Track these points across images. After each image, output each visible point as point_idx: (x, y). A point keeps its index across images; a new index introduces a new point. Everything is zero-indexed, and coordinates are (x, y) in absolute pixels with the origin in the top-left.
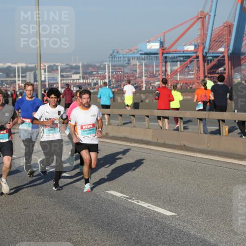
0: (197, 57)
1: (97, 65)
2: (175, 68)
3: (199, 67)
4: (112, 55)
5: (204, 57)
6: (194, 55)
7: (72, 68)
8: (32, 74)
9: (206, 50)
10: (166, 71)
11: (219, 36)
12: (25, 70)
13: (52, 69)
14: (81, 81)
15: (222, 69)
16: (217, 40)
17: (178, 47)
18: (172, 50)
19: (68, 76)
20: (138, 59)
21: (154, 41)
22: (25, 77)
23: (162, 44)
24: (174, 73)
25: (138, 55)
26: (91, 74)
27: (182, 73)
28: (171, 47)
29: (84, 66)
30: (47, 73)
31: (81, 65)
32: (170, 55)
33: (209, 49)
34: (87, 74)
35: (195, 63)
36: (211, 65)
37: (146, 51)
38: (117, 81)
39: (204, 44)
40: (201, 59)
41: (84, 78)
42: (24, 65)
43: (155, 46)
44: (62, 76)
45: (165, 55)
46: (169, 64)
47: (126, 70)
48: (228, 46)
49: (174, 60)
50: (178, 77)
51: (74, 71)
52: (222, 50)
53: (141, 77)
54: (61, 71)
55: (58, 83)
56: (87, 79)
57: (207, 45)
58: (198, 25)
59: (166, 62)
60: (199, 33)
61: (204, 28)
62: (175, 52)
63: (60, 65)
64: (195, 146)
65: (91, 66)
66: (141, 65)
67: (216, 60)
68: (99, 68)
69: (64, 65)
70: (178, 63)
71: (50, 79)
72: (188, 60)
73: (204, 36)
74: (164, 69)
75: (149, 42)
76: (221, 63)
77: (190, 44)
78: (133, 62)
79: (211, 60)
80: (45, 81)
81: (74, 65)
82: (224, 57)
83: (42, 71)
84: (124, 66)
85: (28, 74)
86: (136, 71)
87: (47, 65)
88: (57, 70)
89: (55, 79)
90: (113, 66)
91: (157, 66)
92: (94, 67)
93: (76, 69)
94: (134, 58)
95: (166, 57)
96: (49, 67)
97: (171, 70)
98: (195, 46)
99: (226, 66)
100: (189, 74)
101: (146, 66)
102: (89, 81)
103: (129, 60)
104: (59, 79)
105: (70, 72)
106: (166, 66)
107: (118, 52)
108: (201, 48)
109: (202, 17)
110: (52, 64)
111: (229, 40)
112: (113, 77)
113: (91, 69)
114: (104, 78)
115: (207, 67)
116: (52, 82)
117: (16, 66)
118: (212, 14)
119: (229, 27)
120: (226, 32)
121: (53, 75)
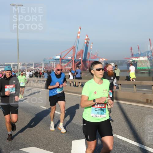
0: (72, 61)
1: (39, 63)
2: (65, 64)
3: (73, 64)
4: (44, 60)
5: (75, 61)
6: (71, 60)
7: (30, 64)
8: (17, 66)
9: (75, 59)
10: (62, 65)
11: (79, 54)
12: (14, 65)
13: (24, 65)
14: (34, 69)
15: (80, 65)
16: (79, 56)
18: (64, 58)
19: (29, 67)
20: (53, 61)
22: (14, 67)
23: (61, 56)
24: (65, 66)
25: (53, 60)
26: (37, 66)
28: (64, 57)
29: (34, 64)
31: (33, 63)
32: (63, 60)
34: (35, 66)
35: (71, 63)
36: (77, 63)
37: (55, 59)
38: (46, 69)
39: (74, 56)
40: (73, 61)
41: (34, 68)
42: (14, 63)
43: (58, 57)
44: (27, 67)
45: (62, 60)
46: (63, 63)
47: (49, 65)
48: (82, 57)
49: (65, 62)
50: (66, 67)
51: (31, 65)
52: (80, 58)
53: (54, 67)
56: (36, 68)
58: (72, 50)
59: (62, 62)
60: (73, 53)
61: (74, 51)
62: (65, 59)
63: (26, 64)
65: (37, 64)
66: (54, 63)
67: (78, 62)
69: (28, 63)
70: (66, 63)
72: (70, 62)
73: (74, 54)
74: (61, 65)
76: (80, 63)
77: (70, 57)
78: (51, 62)
79: (77, 62)
80: (21, 69)
81: (31, 63)
82: (81, 61)
84: (48, 64)
85: (15, 66)
86: (52, 65)
87: (22, 63)
88: (25, 65)
90: (44, 64)
92: (38, 64)
93: (32, 65)
94: (51, 61)
95: (62, 61)
96: (23, 64)
99: (82, 64)
100: (70, 66)
101: (55, 64)
102: (36, 69)
103: (50, 62)
104: (26, 68)
105: (30, 66)
106: (62, 64)
107: (46, 59)
108: (73, 58)
109: (74, 48)
110: (24, 63)
111: (82, 55)
112: (44, 67)
113: (37, 65)
114: (41, 68)
115: (75, 64)
116: (24, 69)
117: (11, 64)
118: (77, 47)
119: (82, 51)
120: (81, 53)
121: (24, 67)
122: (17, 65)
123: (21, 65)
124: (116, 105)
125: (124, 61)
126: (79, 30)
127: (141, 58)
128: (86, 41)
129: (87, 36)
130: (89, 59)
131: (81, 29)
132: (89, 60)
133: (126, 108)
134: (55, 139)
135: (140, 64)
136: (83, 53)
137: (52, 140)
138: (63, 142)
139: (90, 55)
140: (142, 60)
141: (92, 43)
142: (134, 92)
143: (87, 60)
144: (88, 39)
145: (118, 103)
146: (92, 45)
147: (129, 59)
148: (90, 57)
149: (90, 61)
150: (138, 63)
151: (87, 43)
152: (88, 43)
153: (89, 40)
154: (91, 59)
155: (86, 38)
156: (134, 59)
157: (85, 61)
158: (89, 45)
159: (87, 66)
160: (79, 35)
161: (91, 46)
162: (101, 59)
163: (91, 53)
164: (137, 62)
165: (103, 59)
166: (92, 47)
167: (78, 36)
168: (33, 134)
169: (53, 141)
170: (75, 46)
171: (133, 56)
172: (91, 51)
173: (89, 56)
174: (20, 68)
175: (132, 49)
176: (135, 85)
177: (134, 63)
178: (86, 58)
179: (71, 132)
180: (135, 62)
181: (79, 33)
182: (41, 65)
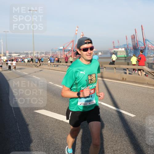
5: (73, 51)
6: (71, 50)
7: (42, 53)
10: (64, 54)
12: (31, 53)
13: (37, 53)
20: (58, 51)
22: (31, 55)
23: (64, 47)
25: (58, 50)
26: (47, 54)
27: (68, 54)
29: (45, 52)
34: (46, 54)
35: (71, 52)
37: (60, 49)
39: (73, 47)
43: (62, 48)
44: (40, 55)
45: (64, 50)
49: (66, 51)
53: (59, 55)
57: (74, 48)
58: (72, 43)
61: (73, 44)
62: (67, 49)
66: (59, 52)
68: (49, 53)
69: (40, 52)
71: (37, 55)
78: (57, 51)
83: (35, 54)
84: (54, 52)
89: (38, 55)
93: (43, 53)
98: (71, 48)
101: (60, 52)
107: (53, 49)
109: (73, 41)
112: (52, 55)
113: (47, 53)
114: (50, 55)
115: (74, 53)
117: (29, 52)
118: (75, 41)
121: (38, 54)
122: (33, 53)
123: (36, 53)
124: (102, 82)
125: (108, 51)
126: (77, 29)
127: (120, 49)
129: (83, 33)
131: (78, 28)
133: (108, 84)
140: (121, 51)
142: (114, 73)
144: (83, 35)
145: (103, 81)
147: (112, 50)
150: (118, 53)
155: (82, 34)
156: (115, 50)
160: (77, 32)
164: (117, 52)
171: (114, 47)
174: (35, 55)
175: (113, 43)
176: (115, 68)
180: (116, 52)
181: (77, 30)
182: (50, 53)
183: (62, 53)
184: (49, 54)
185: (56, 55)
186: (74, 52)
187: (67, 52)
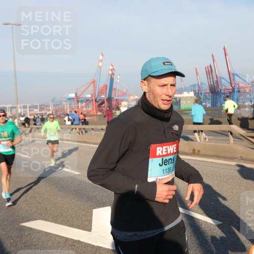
0: (92, 100)
1: (46, 104)
2: (82, 105)
3: (93, 105)
4: (53, 100)
5: (96, 100)
6: (91, 99)
8: (15, 110)
9: (96, 97)
10: (78, 107)
11: (102, 90)
12: (11, 108)
13: (25, 107)
14: (39, 112)
16: (101, 92)
17: (83, 96)
18: (81, 97)
20: (66, 101)
21: (73, 93)
23: (76, 94)
24: (82, 107)
25: (65, 99)
26: (43, 109)
27: (86, 107)
28: (80, 95)
29: (40, 106)
30: (22, 110)
31: (38, 105)
32: (80, 99)
33: (98, 96)
34: (41, 109)
35: (91, 103)
36: (99, 103)
37: (69, 98)
40: (94, 101)
41: (40, 111)
43: (73, 95)
44: (30, 110)
45: (77, 99)
46: (80, 103)
47: (60, 107)
48: (106, 95)
49: (82, 102)
50: (84, 109)
52: (103, 96)
53: (67, 109)
54: (30, 108)
55: (27, 114)
56: (41, 111)
57: (97, 94)
58: (92, 85)
59: (78, 102)
60: (92, 89)
61: (94, 87)
62: (82, 98)
63: (28, 105)
64: (90, 141)
65: (43, 105)
66: (67, 104)
67: (101, 101)
68: (47, 106)
69: (30, 105)
70: (84, 103)
71: (24, 112)
72: (88, 102)
73: (95, 90)
75: (70, 93)
76: (103, 103)
77: (89, 94)
78: (63, 103)
79: (99, 101)
80: (21, 113)
81: (35, 105)
82: (104, 100)
83: (19, 109)
84: (59, 105)
85: (13, 110)
86: (64, 107)
87: (22, 105)
88: (27, 107)
89: (26, 112)
90: (54, 105)
91: (74, 104)
93: (36, 107)
94: (63, 101)
95: (78, 100)
97: (81, 107)
98: (91, 95)
99: (105, 104)
100: (89, 108)
101: (69, 104)
102: (43, 112)
103: (61, 102)
104: (28, 111)
105: (33, 108)
106: (78, 104)
107: (56, 99)
108: (94, 95)
109: (94, 82)
110: (24, 105)
111: (106, 92)
112: (54, 110)
113: (43, 107)
114: (49, 110)
115: (97, 104)
116: (25, 113)
117: (7, 106)
118: (98, 80)
119: (106, 86)
120: (104, 89)
121: (25, 110)
122: (15, 108)
123: (21, 108)
126: (101, 57)
127: (185, 94)
128: (110, 72)
129: (112, 66)
130: (115, 96)
131: (103, 55)
132: (115, 98)
134: (69, 208)
135: (184, 102)
136: (106, 89)
137: (66, 210)
138: (81, 211)
139: (117, 91)
140: (187, 97)
141: (119, 75)
143: (113, 98)
144: (113, 69)
146: (119, 77)
148: (117, 93)
149: (116, 100)
150: (181, 102)
151: (112, 76)
152: (113, 74)
153: (115, 70)
154: (118, 96)
155: (111, 67)
156: (176, 96)
157: (110, 99)
158: (115, 78)
159: (113, 107)
160: (100, 64)
161: (117, 79)
162: (132, 96)
163: (117, 88)
164: (180, 100)
165: (134, 97)
166: (118, 81)
167: (99, 66)
168: (40, 203)
169: (68, 211)
170: (95, 79)
172: (118, 86)
173: (115, 92)
174: (19, 112)
177: (176, 101)
178: (111, 96)
179: (92, 197)
180: (178, 100)
181: (101, 61)
182: (49, 106)
183: (74, 105)
184: (48, 108)
185: (63, 109)
186: (98, 102)
187: (84, 104)
